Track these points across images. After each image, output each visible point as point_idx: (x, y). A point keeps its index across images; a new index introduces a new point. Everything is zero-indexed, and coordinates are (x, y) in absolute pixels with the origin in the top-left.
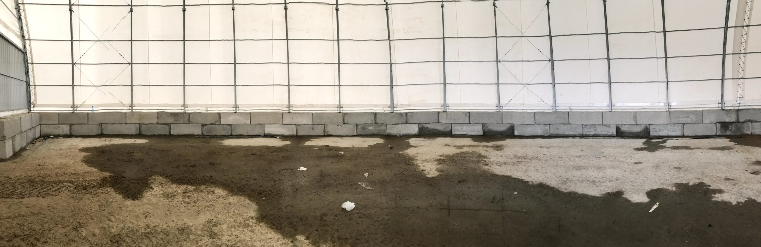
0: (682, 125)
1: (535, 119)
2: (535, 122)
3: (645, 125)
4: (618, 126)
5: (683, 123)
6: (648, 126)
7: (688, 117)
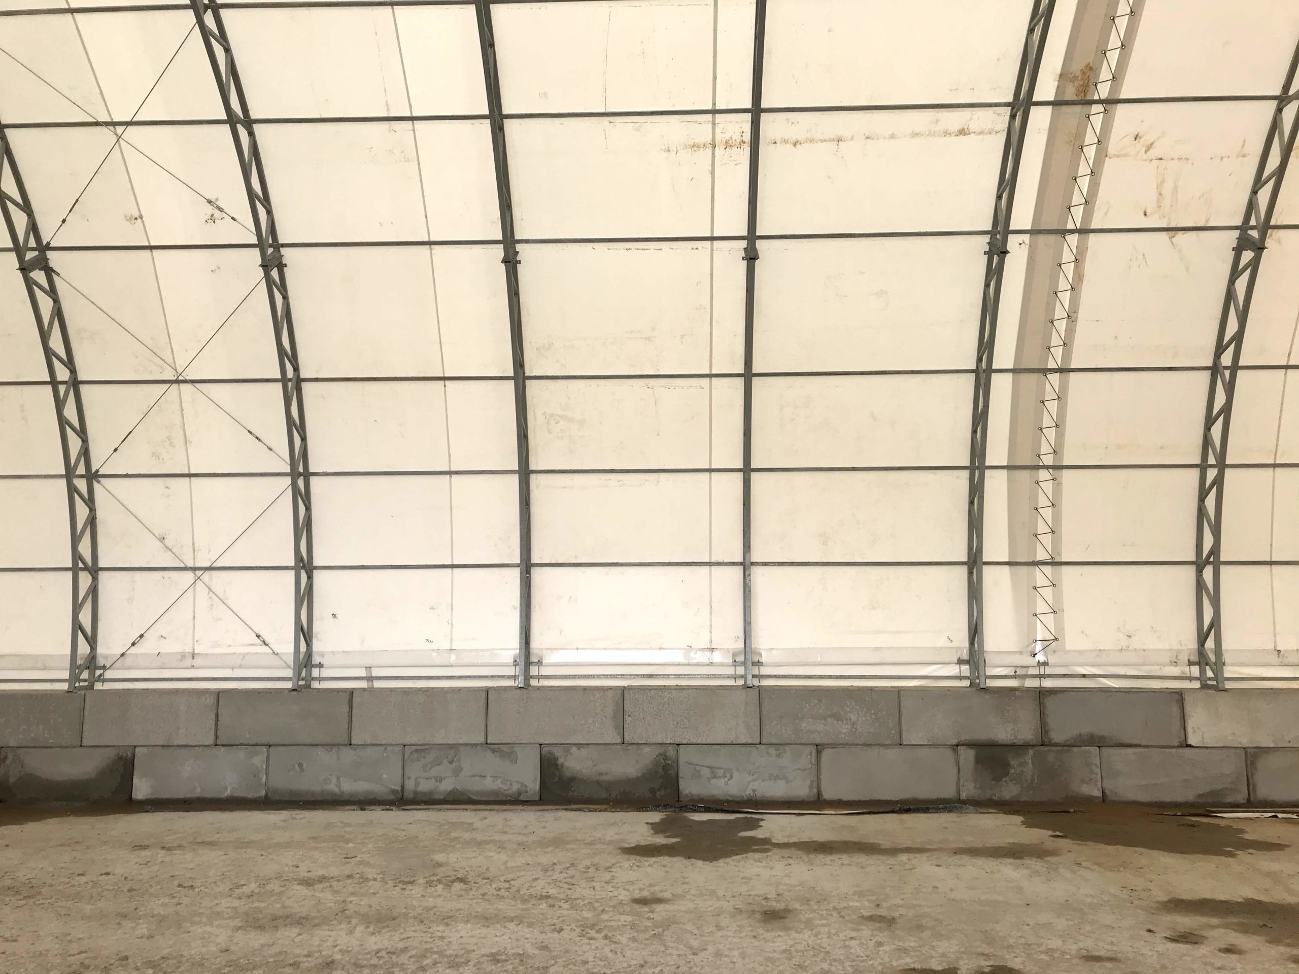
0: (814, 749)
1: (217, 720)
2: (217, 737)
3: (658, 750)
4: (550, 753)
5: (818, 741)
6: (671, 752)
7: (837, 717)
